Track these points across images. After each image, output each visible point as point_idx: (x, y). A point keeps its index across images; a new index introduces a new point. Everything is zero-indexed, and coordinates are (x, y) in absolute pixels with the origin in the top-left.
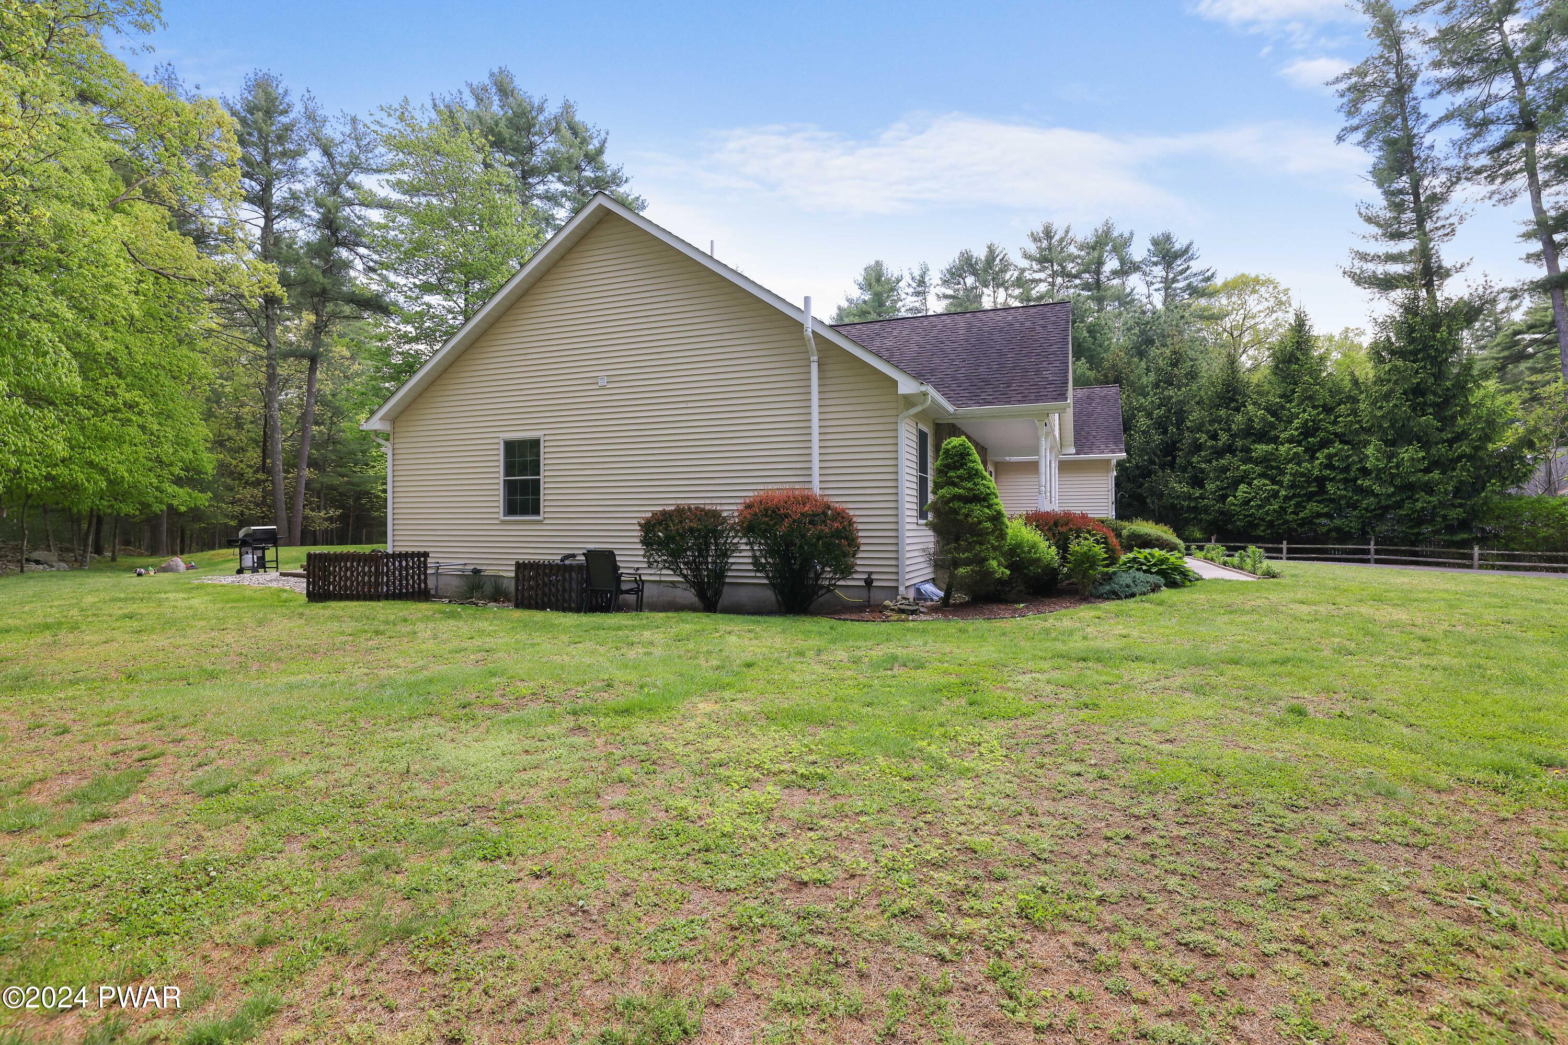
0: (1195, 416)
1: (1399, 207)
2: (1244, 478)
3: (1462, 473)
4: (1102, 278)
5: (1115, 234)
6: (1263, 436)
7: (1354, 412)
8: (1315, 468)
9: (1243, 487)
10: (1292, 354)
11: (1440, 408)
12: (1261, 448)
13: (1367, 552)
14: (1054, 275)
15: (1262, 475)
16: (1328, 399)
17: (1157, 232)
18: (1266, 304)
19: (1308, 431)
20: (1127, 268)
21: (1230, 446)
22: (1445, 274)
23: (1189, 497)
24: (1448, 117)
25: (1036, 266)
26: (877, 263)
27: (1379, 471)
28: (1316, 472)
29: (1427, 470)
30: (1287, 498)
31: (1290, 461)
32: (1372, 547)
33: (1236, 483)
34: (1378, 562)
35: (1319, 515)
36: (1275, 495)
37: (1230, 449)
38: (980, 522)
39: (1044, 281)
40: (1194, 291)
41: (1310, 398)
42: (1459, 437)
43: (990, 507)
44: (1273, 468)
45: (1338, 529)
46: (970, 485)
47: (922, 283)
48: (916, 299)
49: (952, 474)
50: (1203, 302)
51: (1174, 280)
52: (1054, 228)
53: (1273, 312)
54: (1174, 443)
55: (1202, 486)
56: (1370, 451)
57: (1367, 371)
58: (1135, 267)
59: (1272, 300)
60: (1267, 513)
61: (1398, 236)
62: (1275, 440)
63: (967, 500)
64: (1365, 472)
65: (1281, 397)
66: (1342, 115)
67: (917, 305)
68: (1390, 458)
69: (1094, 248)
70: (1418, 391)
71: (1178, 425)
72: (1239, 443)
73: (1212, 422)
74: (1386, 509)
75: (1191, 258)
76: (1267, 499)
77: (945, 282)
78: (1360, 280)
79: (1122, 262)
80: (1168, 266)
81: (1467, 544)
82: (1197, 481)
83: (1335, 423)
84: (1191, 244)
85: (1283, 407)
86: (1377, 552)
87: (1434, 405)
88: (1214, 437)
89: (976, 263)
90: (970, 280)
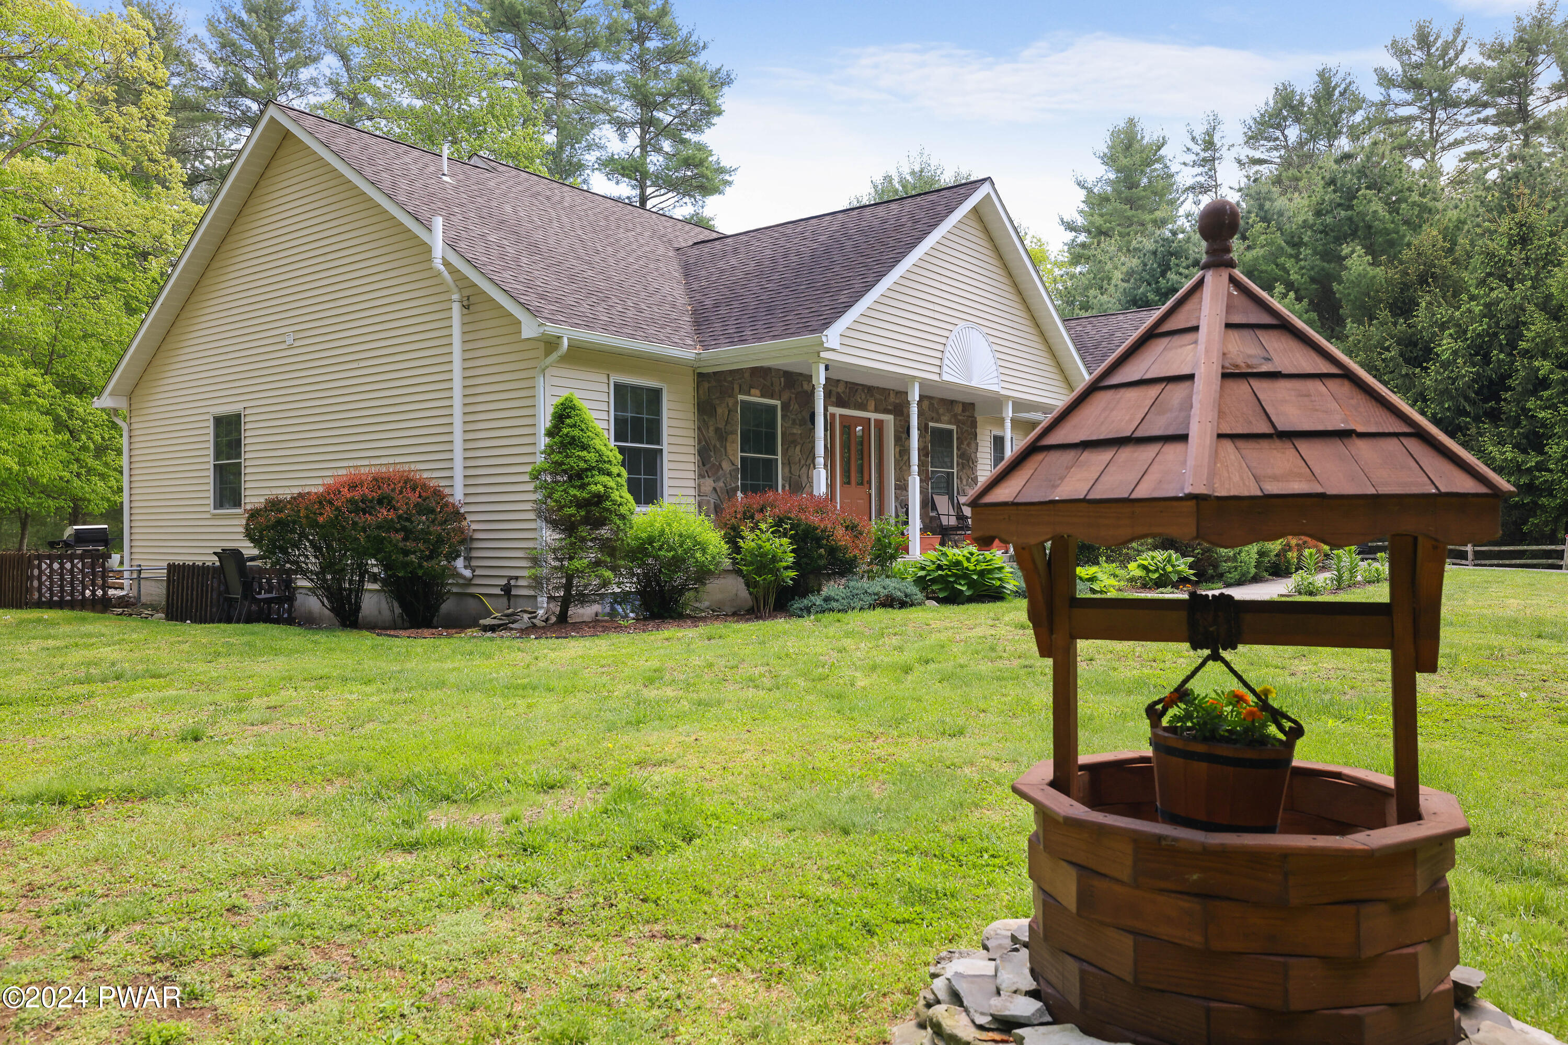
25: (1402, 97)
26: (1131, 122)
47: (1209, 144)
48: (1201, 169)
52: (1433, 29)
67: (1201, 179)
77: (1252, 139)
89: (1302, 103)
90: (1293, 133)
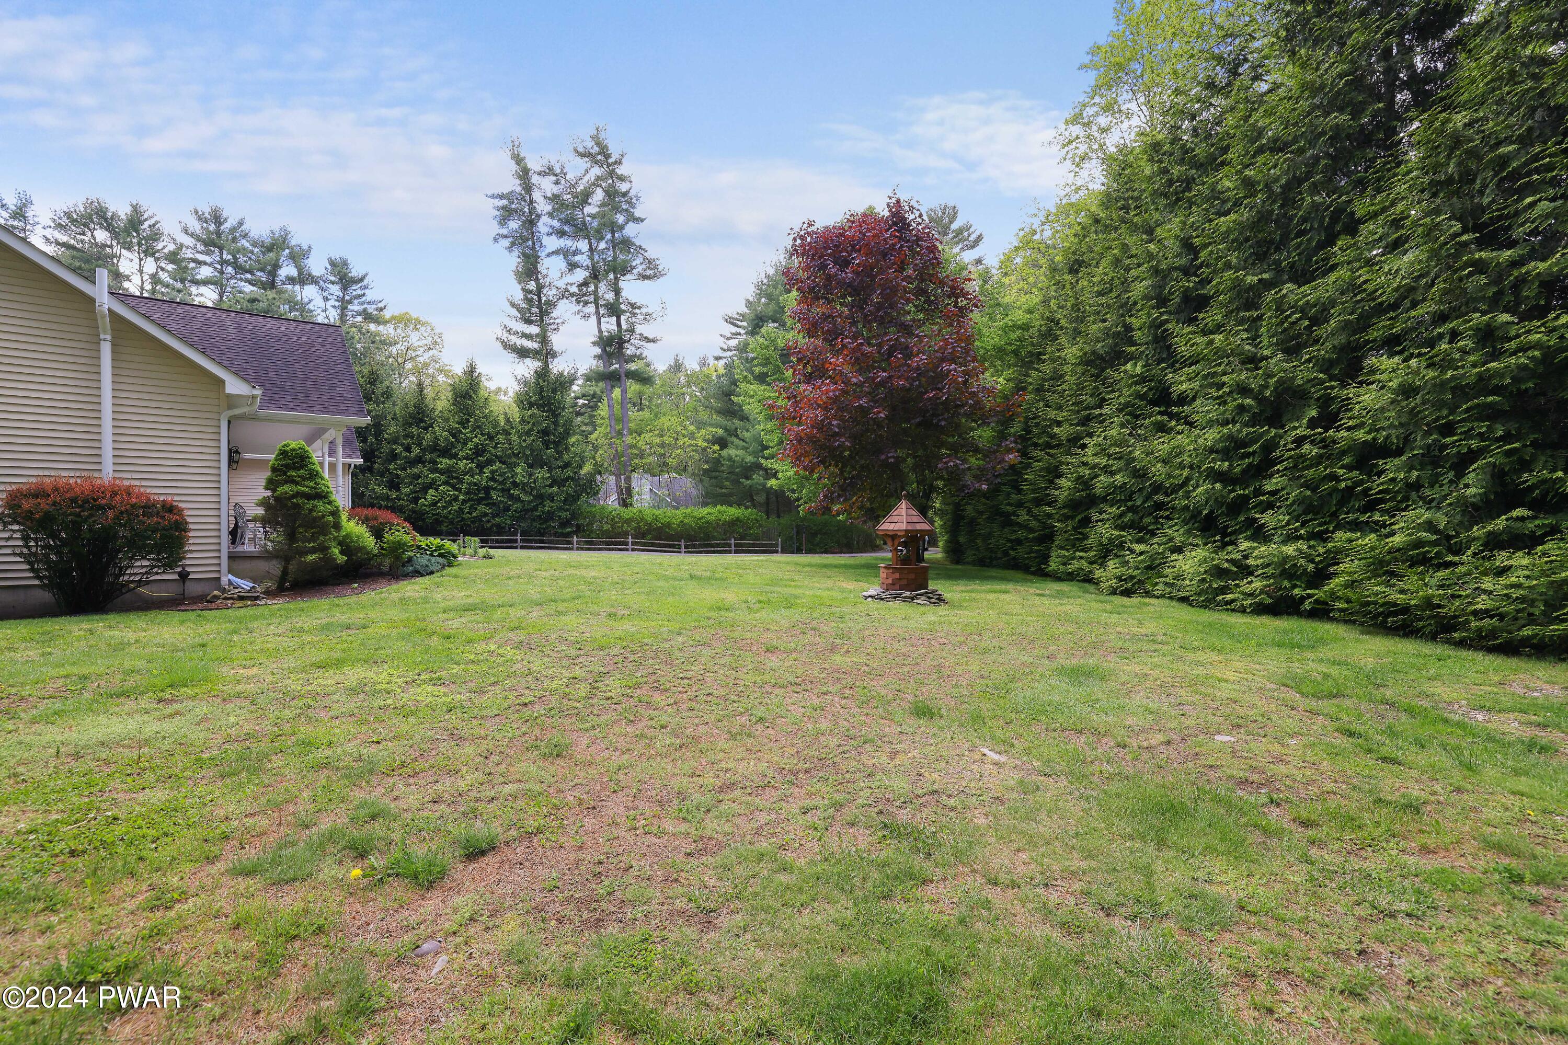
0: (391, 430)
1: (529, 301)
2: (432, 485)
3: (569, 488)
4: (278, 280)
5: (293, 243)
6: (446, 452)
7: (509, 441)
8: (483, 479)
9: (431, 491)
10: (467, 393)
11: (557, 444)
12: (445, 462)
13: (516, 541)
14: (223, 262)
15: (446, 483)
16: (491, 430)
17: (336, 255)
18: (425, 342)
19: (478, 451)
20: (304, 278)
21: (420, 458)
22: (554, 355)
23: (387, 498)
24: (556, 252)
25: (200, 247)
27: (524, 484)
28: (484, 483)
29: (550, 486)
30: (464, 502)
31: (466, 473)
32: (519, 538)
33: (425, 489)
34: (522, 548)
35: (486, 515)
36: (456, 498)
37: (419, 460)
38: (323, 516)
39: (210, 265)
40: (368, 317)
41: (479, 427)
42: (567, 465)
43: (330, 503)
44: (453, 478)
45: (498, 525)
46: (312, 484)
49: (292, 473)
50: (373, 327)
51: (350, 302)
52: (225, 215)
53: (430, 349)
54: (373, 451)
55: (398, 489)
56: (519, 470)
57: (516, 414)
58: (314, 281)
59: (430, 339)
60: (450, 513)
61: (528, 322)
62: (455, 456)
63: (309, 497)
64: (515, 484)
65: (459, 423)
66: (495, 224)
68: (531, 475)
69: (270, 249)
70: (545, 432)
71: (376, 436)
72: (428, 457)
73: (406, 436)
74: (527, 511)
75: (366, 287)
76: (450, 501)
77: (60, 227)
78: (506, 346)
79: (300, 271)
80: (345, 289)
81: (569, 535)
82: (394, 485)
83: (495, 447)
84: (366, 275)
85: (460, 432)
86: (522, 541)
87: (554, 442)
88: (408, 449)
89: (113, 218)
90: (102, 235)
